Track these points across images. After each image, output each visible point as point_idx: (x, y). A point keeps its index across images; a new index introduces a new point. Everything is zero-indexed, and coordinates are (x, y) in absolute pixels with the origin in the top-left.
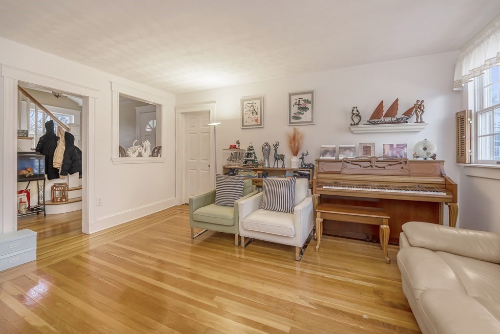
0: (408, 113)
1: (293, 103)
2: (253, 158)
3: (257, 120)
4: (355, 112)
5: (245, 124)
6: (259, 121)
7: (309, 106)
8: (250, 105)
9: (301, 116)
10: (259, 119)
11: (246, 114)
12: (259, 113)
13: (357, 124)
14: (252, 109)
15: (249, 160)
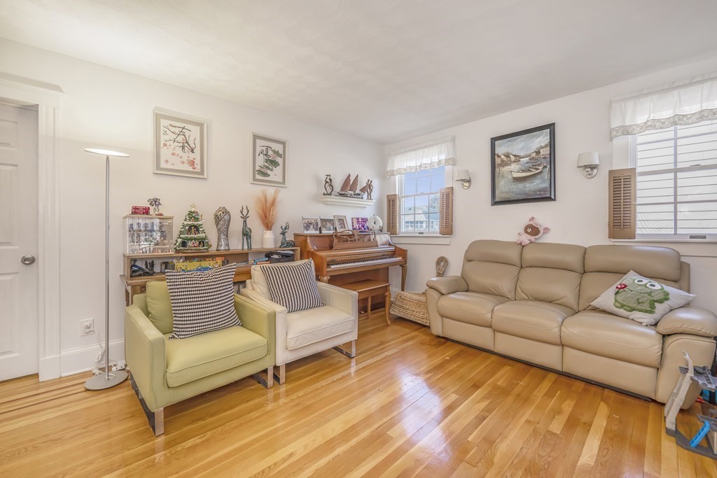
0: (363, 190)
1: (258, 150)
2: (202, 235)
3: (192, 163)
4: (328, 180)
5: (163, 165)
6: (198, 167)
7: (279, 160)
8: (177, 130)
9: (269, 172)
10: (198, 161)
11: (165, 145)
12: (197, 151)
13: (330, 194)
14: (180, 138)
15: (191, 239)
